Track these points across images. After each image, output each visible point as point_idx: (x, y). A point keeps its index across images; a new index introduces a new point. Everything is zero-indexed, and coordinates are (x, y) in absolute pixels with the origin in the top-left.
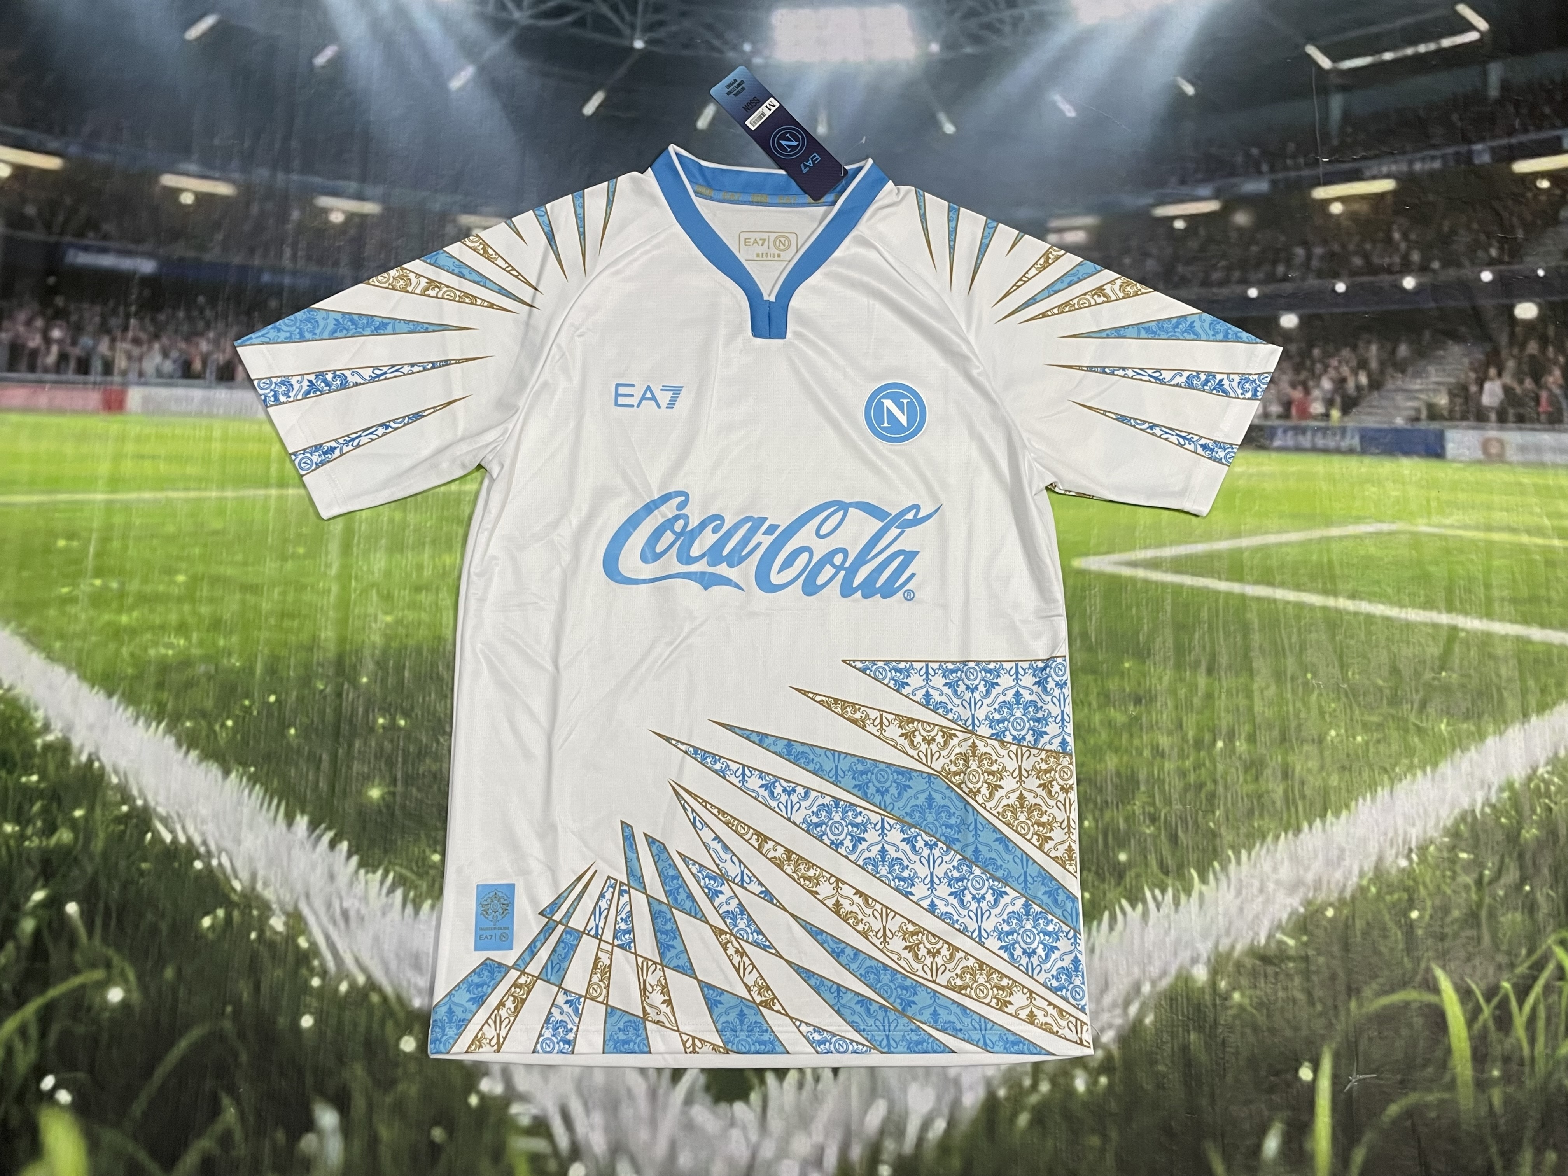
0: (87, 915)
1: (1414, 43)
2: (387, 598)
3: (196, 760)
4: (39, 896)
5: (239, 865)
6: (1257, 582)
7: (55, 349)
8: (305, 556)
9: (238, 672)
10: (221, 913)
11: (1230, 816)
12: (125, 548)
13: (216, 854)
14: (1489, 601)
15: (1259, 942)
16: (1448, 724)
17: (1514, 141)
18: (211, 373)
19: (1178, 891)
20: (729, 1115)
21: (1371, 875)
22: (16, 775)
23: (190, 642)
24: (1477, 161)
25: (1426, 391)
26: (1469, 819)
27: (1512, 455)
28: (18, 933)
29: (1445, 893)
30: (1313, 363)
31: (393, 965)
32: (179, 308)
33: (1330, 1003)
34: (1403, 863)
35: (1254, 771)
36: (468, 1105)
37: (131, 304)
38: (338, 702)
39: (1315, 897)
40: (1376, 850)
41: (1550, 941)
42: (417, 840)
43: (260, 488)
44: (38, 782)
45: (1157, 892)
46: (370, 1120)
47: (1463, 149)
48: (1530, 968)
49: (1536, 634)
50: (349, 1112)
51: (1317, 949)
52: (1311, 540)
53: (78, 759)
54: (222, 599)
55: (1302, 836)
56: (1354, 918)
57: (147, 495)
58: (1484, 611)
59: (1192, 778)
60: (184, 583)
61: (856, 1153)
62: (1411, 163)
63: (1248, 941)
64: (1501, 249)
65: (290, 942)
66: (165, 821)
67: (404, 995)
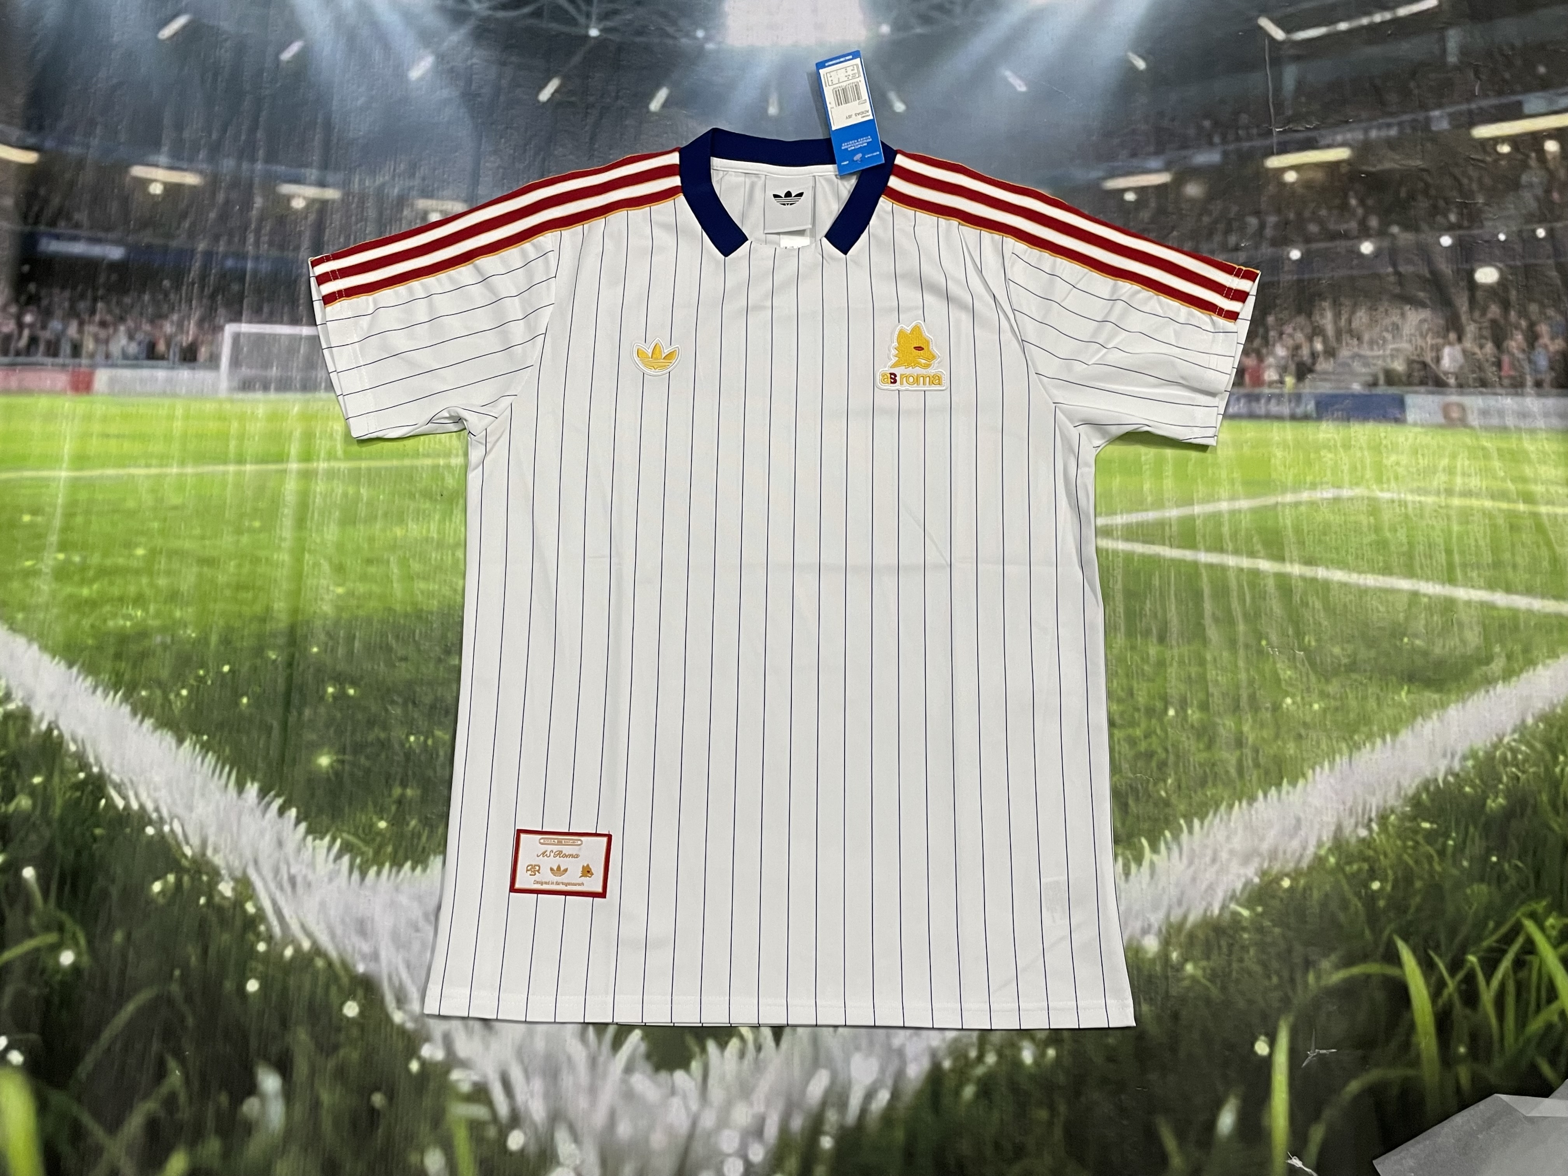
0: (43, 878)
2: (340, 569)
6: (1208, 550)
7: (26, 333)
8: (261, 530)
9: (194, 644)
11: (1183, 785)
12: (88, 523)
13: (168, 821)
14: (1451, 566)
15: (1212, 912)
16: (1409, 692)
18: (174, 355)
19: (1129, 861)
20: (670, 1082)
21: (1328, 845)
23: (147, 613)
25: (1384, 357)
26: (1432, 788)
29: (1407, 864)
31: (339, 931)
32: (144, 292)
33: (1286, 974)
35: (1206, 739)
36: (408, 1071)
37: (97, 289)
38: (289, 671)
39: (1270, 867)
40: (1335, 819)
41: (1519, 914)
42: (364, 808)
43: (219, 464)
46: (312, 1085)
48: (1498, 941)
49: (1500, 599)
50: (291, 1076)
51: (1272, 921)
52: (1266, 507)
54: (180, 572)
55: (1255, 805)
56: (1311, 889)
57: (110, 472)
58: (1446, 577)
59: (1143, 746)
63: (1201, 911)
65: (238, 909)
67: (349, 959)
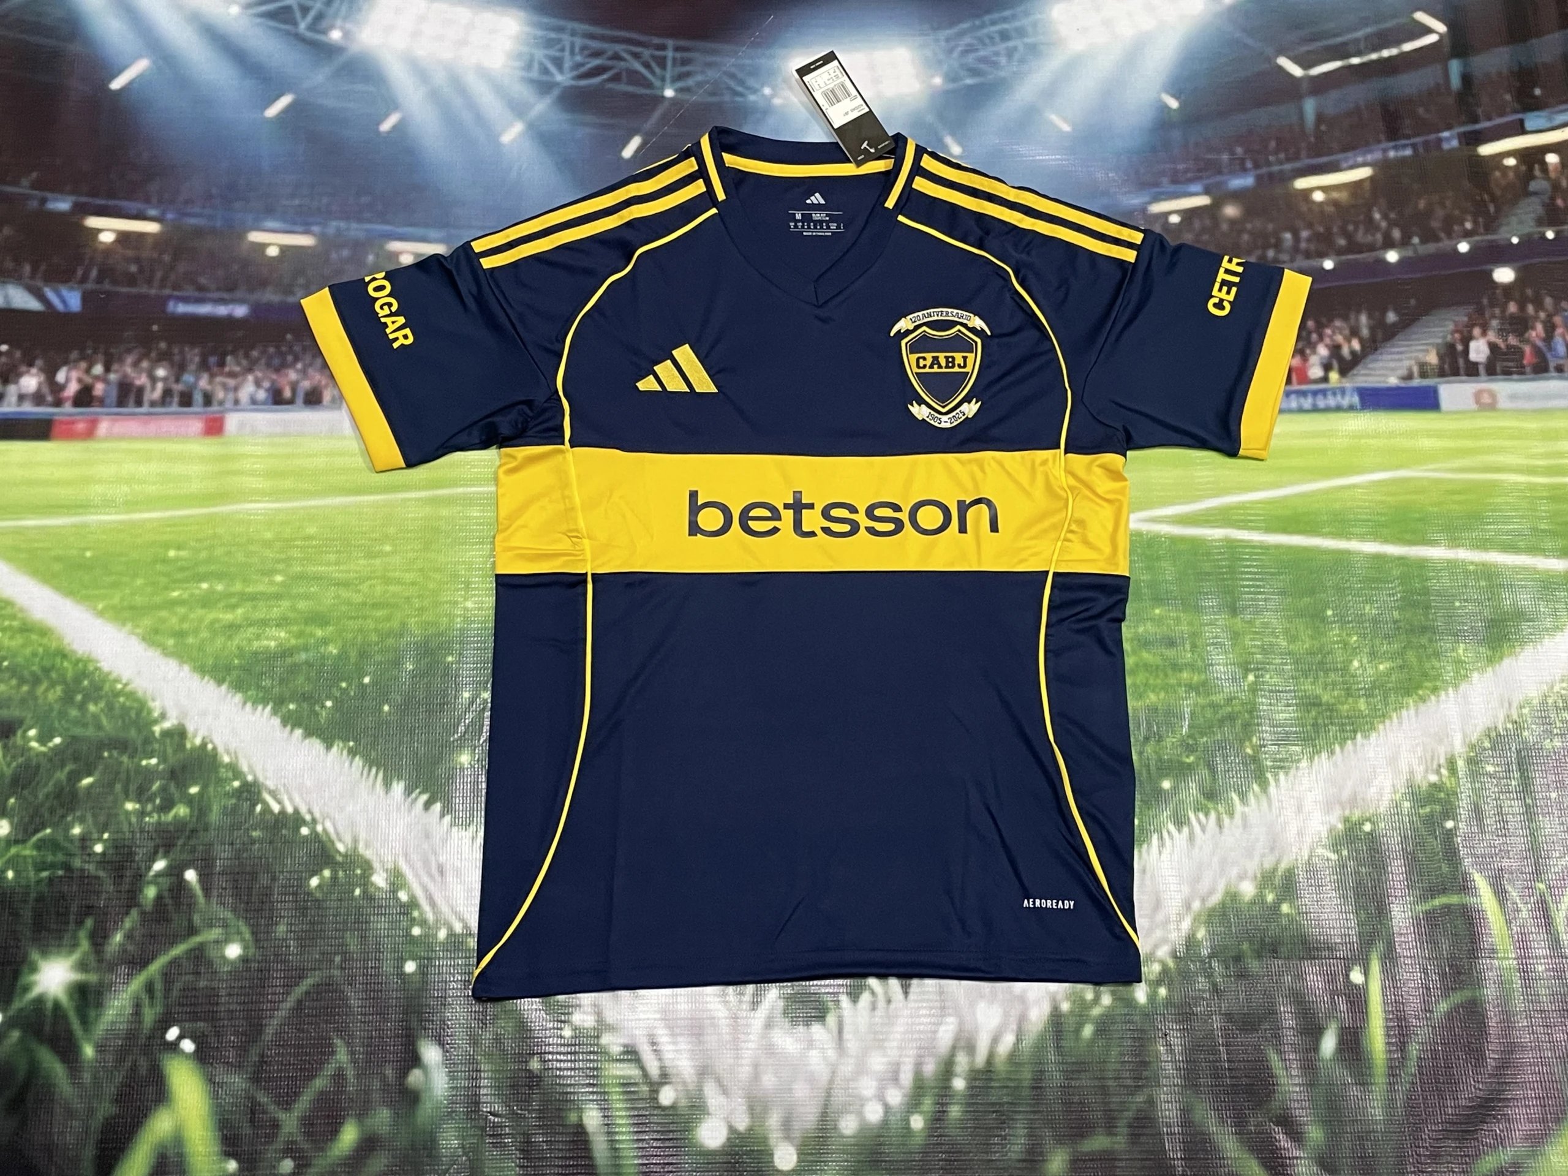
3: (300, 738)
4: (160, 865)
5: (341, 829)
10: (327, 873)
17: (1478, 127)
22: (136, 760)
24: (1446, 146)
27: (1503, 403)
28: (142, 901)
30: (1310, 333)
34: (1433, 778)
44: (158, 764)
45: (1201, 816)
47: (1432, 137)
53: (192, 743)
60: (282, 582)
61: (930, 1068)
62: (1385, 151)
64: (1475, 222)
66: (274, 794)
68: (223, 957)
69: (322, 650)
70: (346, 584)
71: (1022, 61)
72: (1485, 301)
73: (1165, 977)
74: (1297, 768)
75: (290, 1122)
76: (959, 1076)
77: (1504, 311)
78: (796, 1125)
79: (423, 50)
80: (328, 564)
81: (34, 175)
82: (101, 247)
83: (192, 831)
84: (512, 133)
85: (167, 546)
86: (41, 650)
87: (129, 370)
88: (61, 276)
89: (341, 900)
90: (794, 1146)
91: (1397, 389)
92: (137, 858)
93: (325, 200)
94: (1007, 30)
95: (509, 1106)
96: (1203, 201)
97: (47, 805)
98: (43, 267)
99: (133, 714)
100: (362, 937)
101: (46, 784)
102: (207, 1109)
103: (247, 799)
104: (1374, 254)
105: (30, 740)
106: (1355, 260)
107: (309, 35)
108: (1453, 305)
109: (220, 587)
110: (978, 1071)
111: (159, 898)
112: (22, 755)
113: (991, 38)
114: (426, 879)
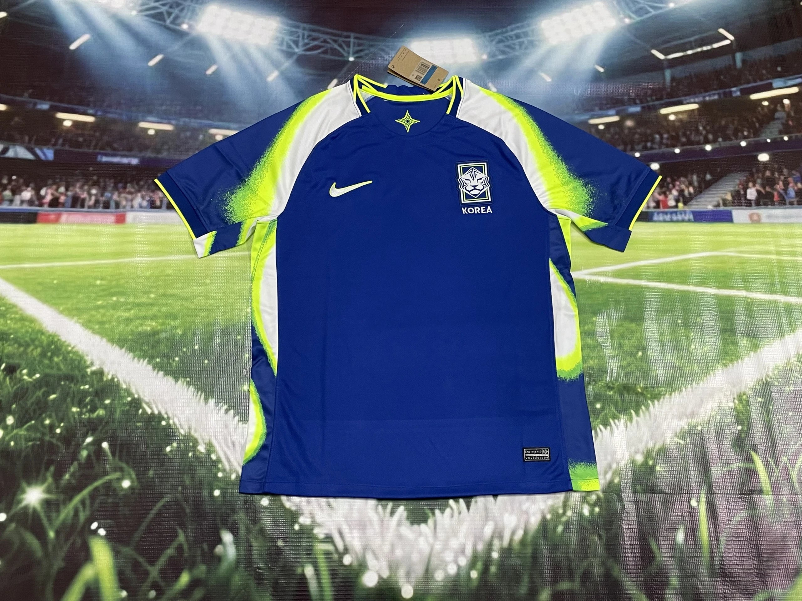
1: (701, 46)
3: (162, 376)
4: (89, 440)
5: (182, 423)
10: (175, 445)
17: (750, 85)
22: (78, 386)
24: (734, 95)
27: (764, 220)
28: (80, 458)
30: (668, 184)
34: (731, 405)
44: (89, 389)
45: (616, 421)
47: (727, 90)
53: (107, 378)
61: (480, 547)
62: (704, 97)
66: (148, 404)
68: (121, 487)
69: (174, 331)
70: (186, 299)
71: (526, 48)
72: (754, 170)
73: (598, 502)
74: (664, 398)
75: (154, 572)
76: (495, 551)
77: (763, 175)
78: (413, 575)
79: (229, 35)
80: (178, 288)
81: (31, 91)
82: (65, 128)
83: (107, 423)
84: (273, 76)
85: (96, 278)
86: (30, 330)
87: (78, 190)
88: (43, 142)
89: (182, 459)
90: (412, 586)
91: (713, 211)
92: (77, 436)
93: (178, 108)
94: (519, 33)
95: (267, 564)
96: (616, 119)
97: (32, 408)
98: (34, 138)
99: (76, 363)
100: (192, 477)
101: (32, 397)
102: (112, 564)
103: (134, 407)
104: (700, 146)
105: (22, 375)
106: (691, 149)
107: (172, 26)
108: (738, 171)
109: (122, 300)
110: (505, 549)
111: (89, 456)
112: (19, 383)
113: (511, 37)
114: (226, 449)
